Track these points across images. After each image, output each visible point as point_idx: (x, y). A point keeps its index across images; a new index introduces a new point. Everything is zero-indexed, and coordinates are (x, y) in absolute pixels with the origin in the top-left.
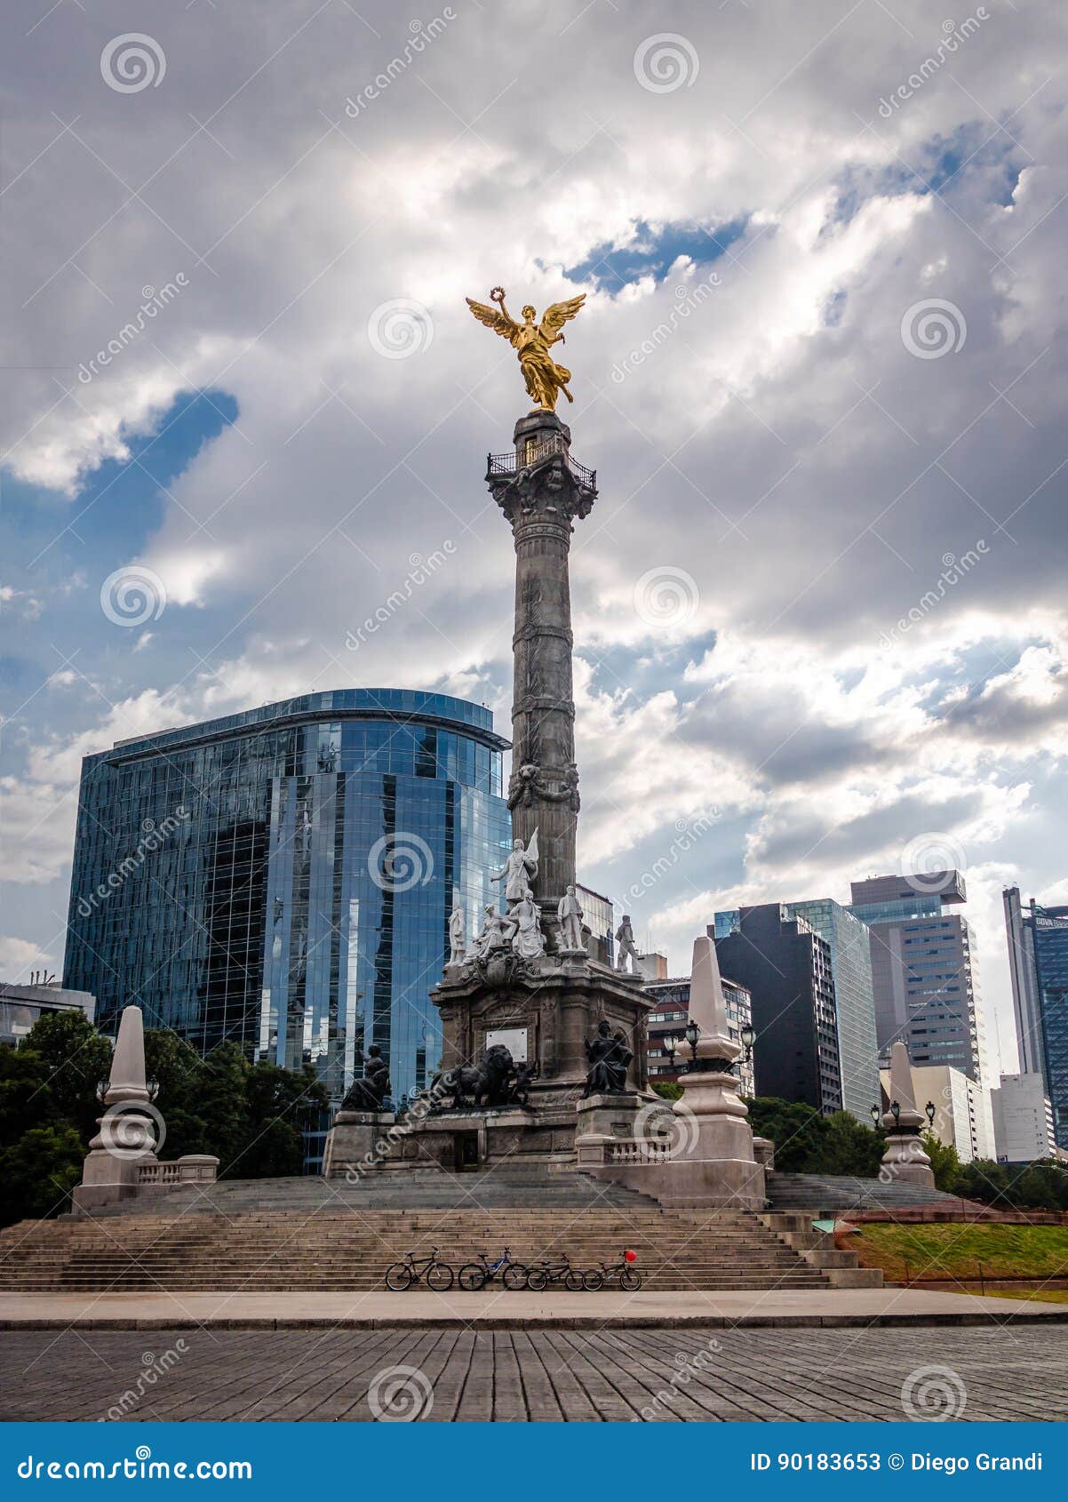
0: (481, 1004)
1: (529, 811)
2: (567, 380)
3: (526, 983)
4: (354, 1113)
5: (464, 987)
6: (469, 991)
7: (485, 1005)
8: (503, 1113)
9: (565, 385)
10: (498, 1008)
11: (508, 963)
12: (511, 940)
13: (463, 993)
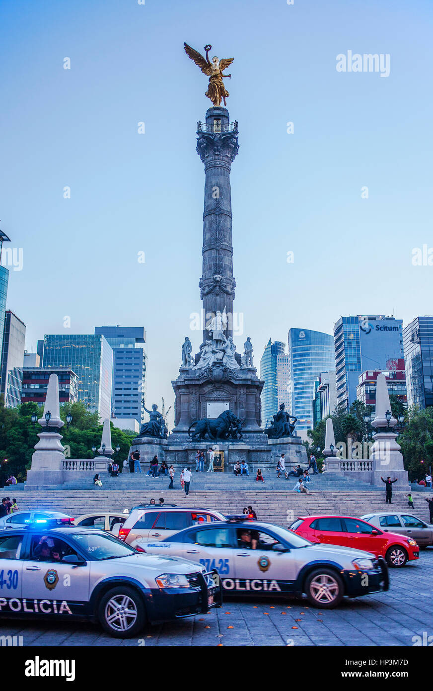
0: (204, 389)
1: (218, 298)
2: (228, 96)
3: (233, 381)
4: (152, 438)
5: (198, 380)
6: (201, 382)
7: (207, 389)
8: (235, 443)
9: (226, 98)
10: (213, 391)
11: (225, 371)
12: (221, 360)
13: (197, 383)
